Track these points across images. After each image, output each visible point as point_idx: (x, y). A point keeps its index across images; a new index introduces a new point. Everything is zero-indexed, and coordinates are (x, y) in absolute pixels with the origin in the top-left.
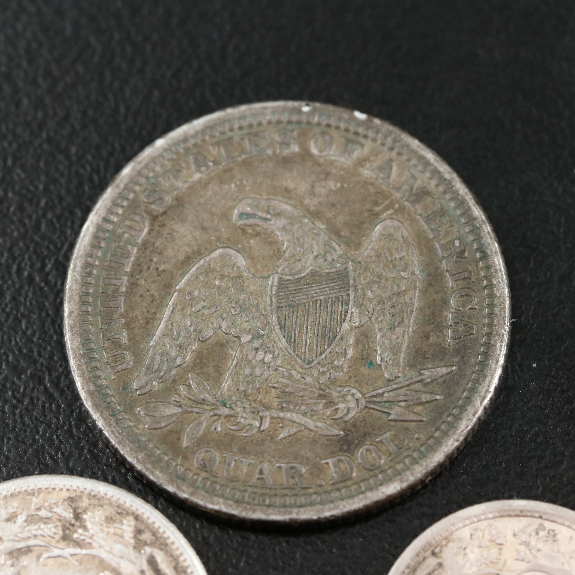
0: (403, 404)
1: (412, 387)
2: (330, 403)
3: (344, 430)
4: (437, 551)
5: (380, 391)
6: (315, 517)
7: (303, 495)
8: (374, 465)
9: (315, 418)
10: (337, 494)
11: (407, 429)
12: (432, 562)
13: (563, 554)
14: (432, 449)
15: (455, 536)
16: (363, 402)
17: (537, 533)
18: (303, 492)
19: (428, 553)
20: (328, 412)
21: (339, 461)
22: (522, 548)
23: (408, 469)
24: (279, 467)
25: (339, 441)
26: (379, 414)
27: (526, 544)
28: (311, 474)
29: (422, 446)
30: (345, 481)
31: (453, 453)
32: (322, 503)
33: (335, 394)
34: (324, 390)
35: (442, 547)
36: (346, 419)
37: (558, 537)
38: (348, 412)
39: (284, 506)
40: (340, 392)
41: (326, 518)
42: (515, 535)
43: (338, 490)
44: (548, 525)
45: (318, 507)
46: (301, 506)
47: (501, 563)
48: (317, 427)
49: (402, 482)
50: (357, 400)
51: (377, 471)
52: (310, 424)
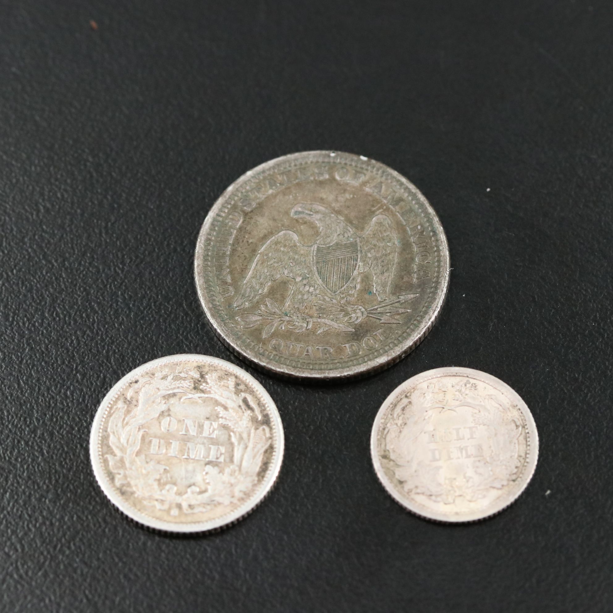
0: (388, 314)
1: (394, 305)
2: (347, 314)
3: (355, 328)
4: (408, 395)
5: (376, 307)
6: (339, 375)
7: (332, 363)
8: (372, 347)
9: (338, 322)
10: (351, 363)
11: (391, 328)
12: (405, 401)
13: (481, 396)
14: (406, 339)
15: (418, 387)
16: (366, 313)
17: (466, 385)
18: (331, 362)
19: (404, 396)
20: (346, 319)
21: (352, 345)
22: (457, 393)
23: (392, 349)
24: (318, 349)
25: (352, 334)
26: (375, 320)
27: (460, 391)
28: (336, 352)
29: (399, 337)
30: (356, 356)
31: (417, 341)
32: (343, 368)
33: (349, 309)
34: (343, 307)
35: (411, 393)
36: (356, 323)
37: (478, 387)
38: (357, 319)
39: (321, 369)
40: (352, 308)
41: (345, 376)
42: (453, 387)
43: (351, 361)
44: (472, 381)
45: (340, 370)
46: (331, 370)
47: (445, 401)
48: (339, 327)
49: (388, 356)
50: (362, 312)
51: (374, 351)
52: (335, 325)
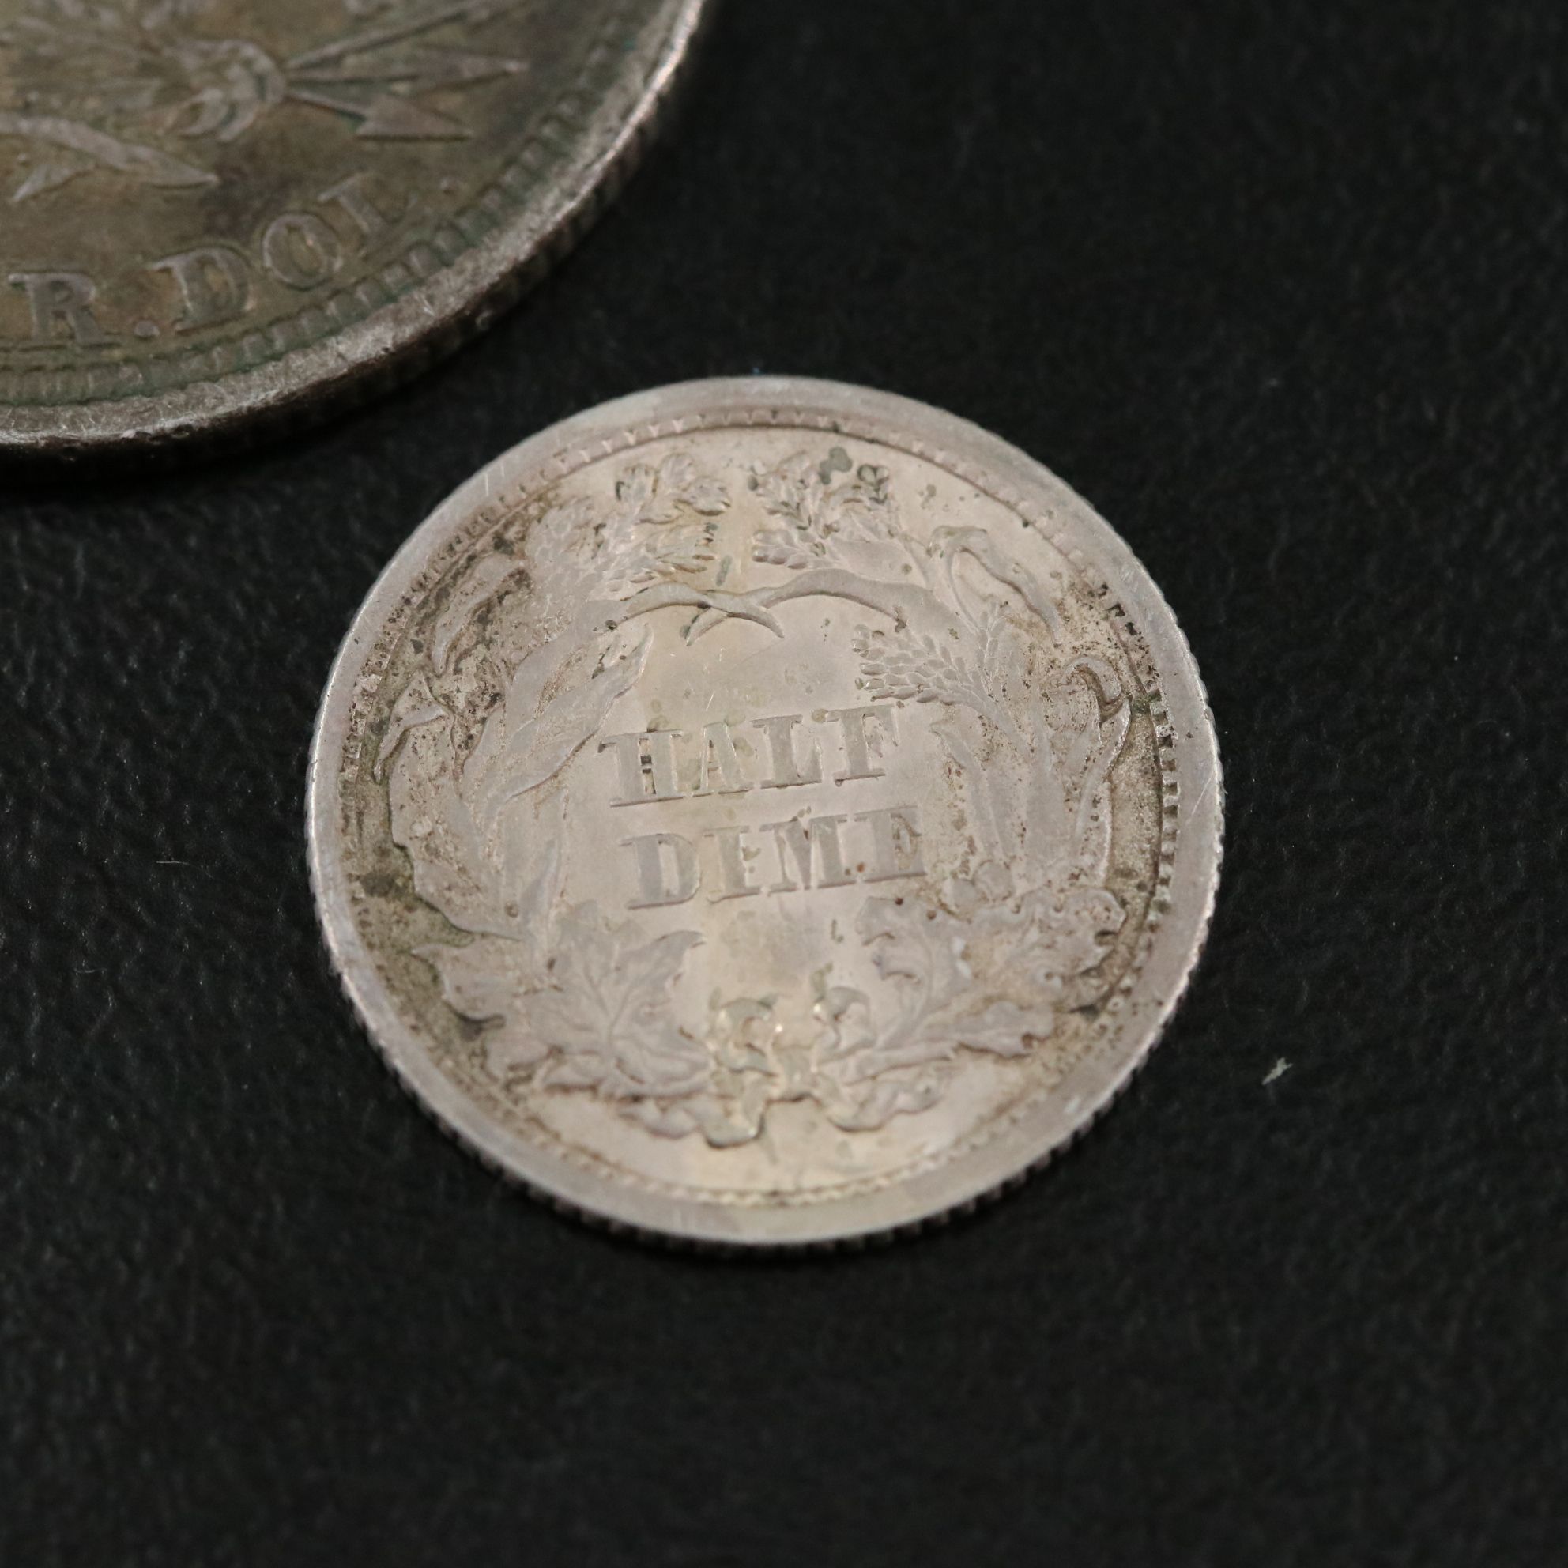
0: (402, 88)
1: (432, 37)
2: (176, 88)
3: (219, 169)
4: (511, 534)
5: (333, 49)
6: (129, 434)
7: (92, 367)
8: (312, 274)
9: (128, 133)
10: (196, 363)
11: (415, 163)
12: (494, 569)
13: (906, 538)
14: (495, 223)
15: (565, 491)
16: (277, 82)
17: (825, 479)
18: (92, 358)
19: (487, 540)
20: (171, 116)
21: (204, 263)
22: (778, 522)
23: (420, 282)
24: (18, 285)
25: (203, 202)
26: (328, 120)
27: (792, 510)
28: (118, 302)
29: (461, 212)
30: (223, 322)
31: (558, 233)
32: (150, 392)
33: (190, 62)
34: (155, 51)
35: (527, 523)
36: (226, 136)
37: (890, 488)
38: (232, 115)
39: (34, 402)
40: (205, 54)
41: (162, 436)
42: (754, 485)
43: (199, 349)
44: (859, 453)
45: (137, 402)
46: (85, 402)
47: (713, 569)
48: (133, 160)
49: (399, 321)
50: (260, 80)
51: (322, 293)
52: (113, 150)
